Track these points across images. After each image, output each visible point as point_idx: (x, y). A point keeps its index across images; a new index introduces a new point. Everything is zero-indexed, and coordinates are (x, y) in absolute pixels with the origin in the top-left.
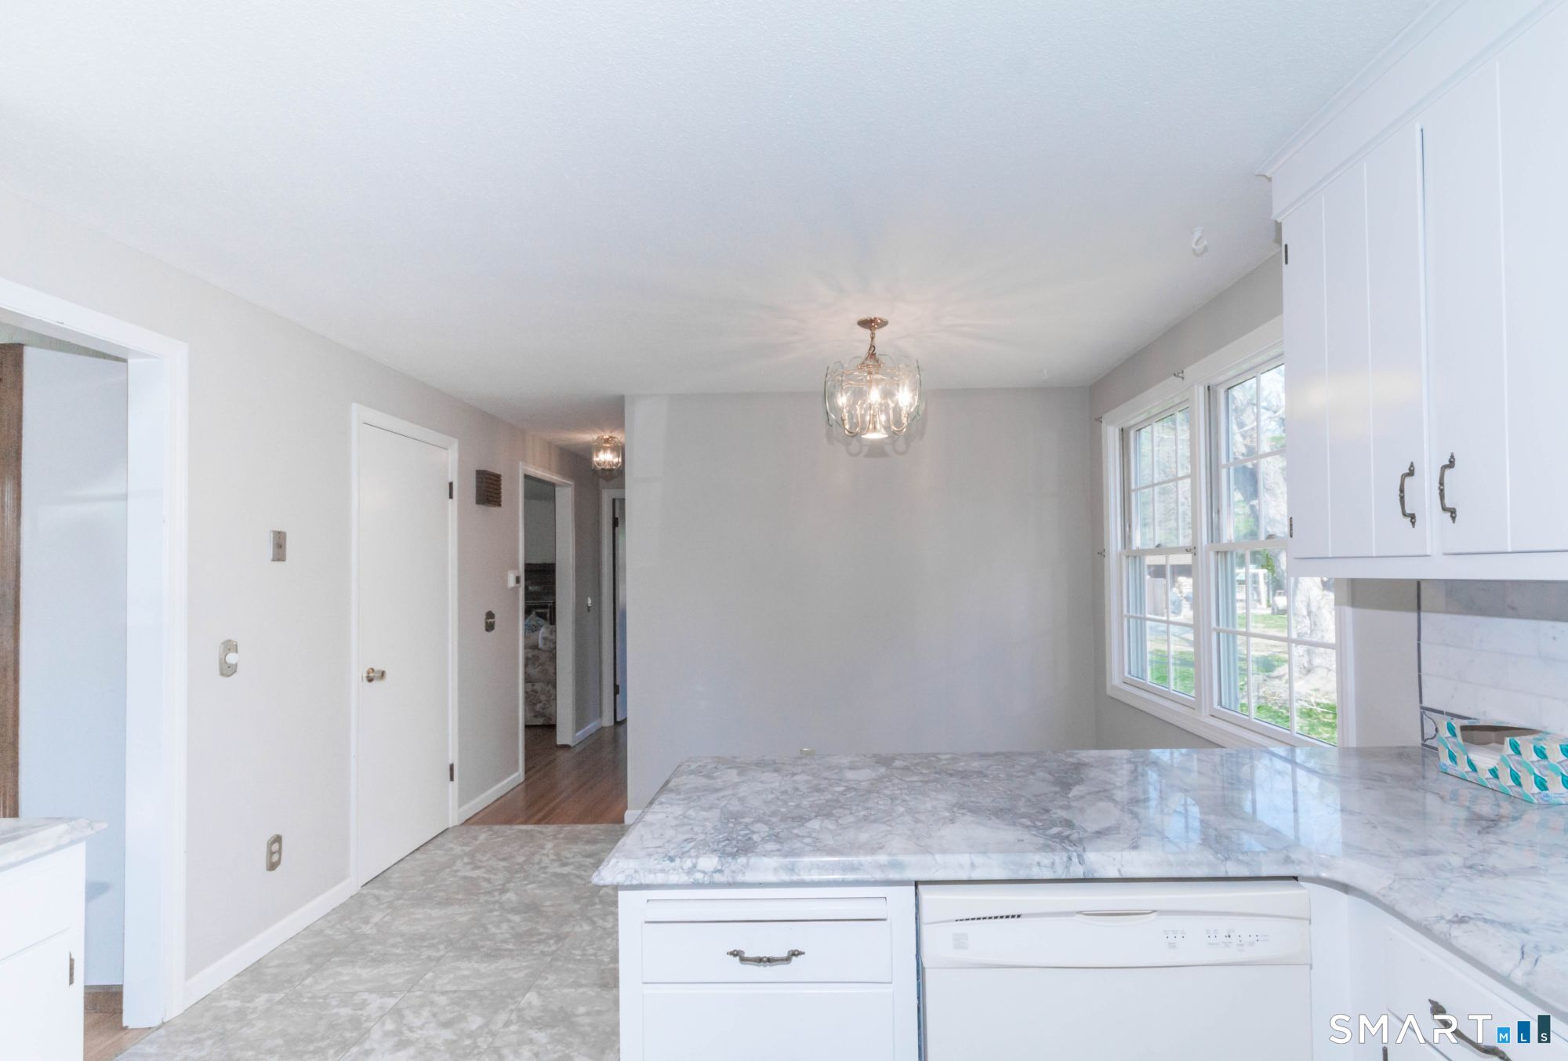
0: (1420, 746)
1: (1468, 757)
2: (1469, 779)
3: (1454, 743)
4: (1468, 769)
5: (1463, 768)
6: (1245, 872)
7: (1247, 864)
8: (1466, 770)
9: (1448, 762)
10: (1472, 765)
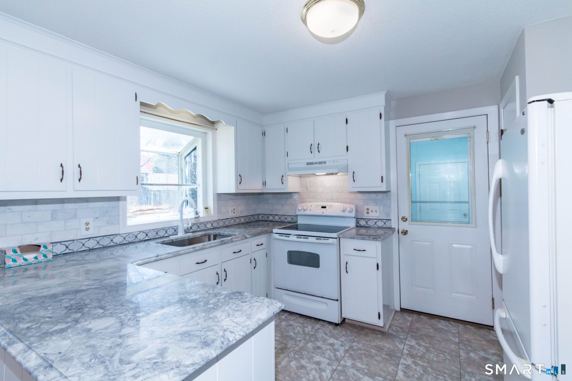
2: (23, 265)
10: (25, 259)
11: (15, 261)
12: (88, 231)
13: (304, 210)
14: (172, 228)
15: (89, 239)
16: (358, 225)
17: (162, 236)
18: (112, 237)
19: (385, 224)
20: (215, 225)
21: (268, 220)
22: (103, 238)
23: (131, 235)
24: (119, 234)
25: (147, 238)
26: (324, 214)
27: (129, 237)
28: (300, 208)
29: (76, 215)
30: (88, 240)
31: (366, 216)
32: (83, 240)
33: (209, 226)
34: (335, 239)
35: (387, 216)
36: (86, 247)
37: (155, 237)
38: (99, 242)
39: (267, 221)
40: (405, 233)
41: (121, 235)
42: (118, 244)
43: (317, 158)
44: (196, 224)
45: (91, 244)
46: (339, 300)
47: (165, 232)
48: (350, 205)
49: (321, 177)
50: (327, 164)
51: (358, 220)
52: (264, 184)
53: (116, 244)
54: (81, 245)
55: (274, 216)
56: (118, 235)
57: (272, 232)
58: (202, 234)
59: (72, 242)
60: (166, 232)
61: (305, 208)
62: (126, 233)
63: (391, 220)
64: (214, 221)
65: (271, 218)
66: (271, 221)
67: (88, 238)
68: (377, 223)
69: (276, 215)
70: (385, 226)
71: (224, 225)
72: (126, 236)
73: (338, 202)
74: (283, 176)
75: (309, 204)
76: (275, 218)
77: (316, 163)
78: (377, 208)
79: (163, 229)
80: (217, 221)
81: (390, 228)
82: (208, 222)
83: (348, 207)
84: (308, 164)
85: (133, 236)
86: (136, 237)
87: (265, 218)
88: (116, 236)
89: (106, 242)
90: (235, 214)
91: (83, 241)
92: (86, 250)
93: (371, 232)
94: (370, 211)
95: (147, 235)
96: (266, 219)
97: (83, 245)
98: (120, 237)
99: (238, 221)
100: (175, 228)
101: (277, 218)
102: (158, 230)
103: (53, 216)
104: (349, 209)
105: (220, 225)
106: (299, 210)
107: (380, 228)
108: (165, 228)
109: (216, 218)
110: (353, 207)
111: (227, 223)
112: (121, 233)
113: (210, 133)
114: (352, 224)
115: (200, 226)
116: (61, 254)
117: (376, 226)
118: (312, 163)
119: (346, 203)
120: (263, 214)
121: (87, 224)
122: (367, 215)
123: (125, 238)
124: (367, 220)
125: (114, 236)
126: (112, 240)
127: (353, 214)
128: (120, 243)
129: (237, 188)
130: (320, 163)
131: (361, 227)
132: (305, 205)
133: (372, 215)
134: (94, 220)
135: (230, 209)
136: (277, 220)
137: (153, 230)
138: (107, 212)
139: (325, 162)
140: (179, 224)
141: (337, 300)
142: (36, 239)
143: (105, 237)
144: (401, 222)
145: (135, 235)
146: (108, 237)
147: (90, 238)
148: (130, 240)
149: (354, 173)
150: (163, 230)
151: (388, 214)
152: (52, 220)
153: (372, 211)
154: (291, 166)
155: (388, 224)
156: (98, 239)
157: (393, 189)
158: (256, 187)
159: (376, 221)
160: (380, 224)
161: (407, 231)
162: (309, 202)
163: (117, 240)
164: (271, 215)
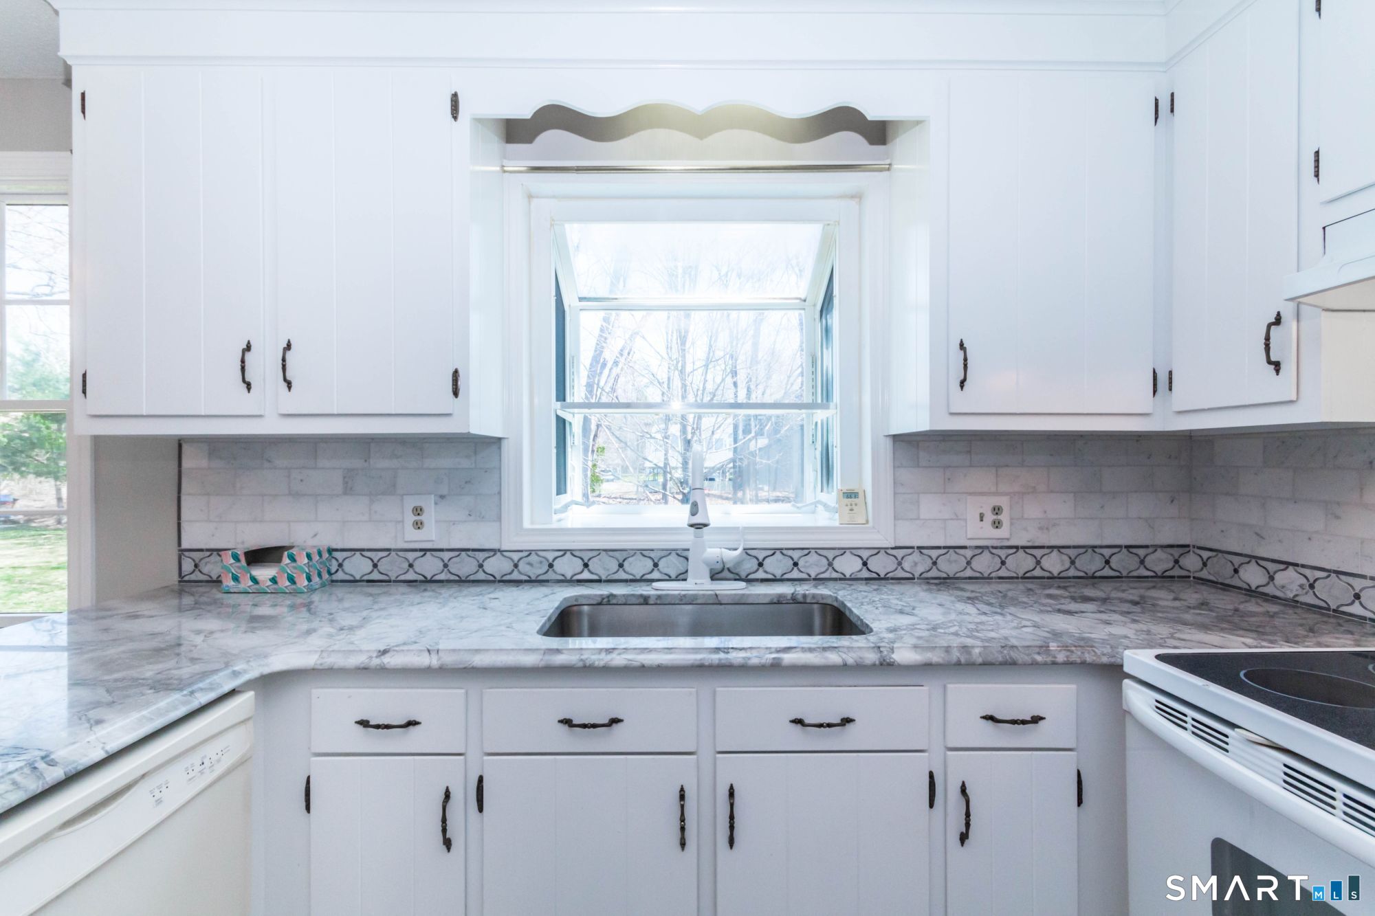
0: (177, 583)
1: (251, 575)
2: (251, 591)
3: (239, 567)
4: (250, 583)
5: (246, 583)
6: (212, 696)
7: (211, 689)
8: (249, 585)
9: (232, 583)
10: (255, 580)
11: (236, 579)
12: (420, 531)
14: (678, 555)
15: (422, 553)
17: (638, 578)
18: (481, 556)
21: (1235, 582)
22: (459, 555)
23: (533, 558)
24: (499, 550)
25: (586, 575)
27: (530, 564)
29: (394, 486)
30: (422, 556)
32: (410, 553)
33: (849, 566)
36: (416, 573)
37: (616, 577)
38: (448, 564)
39: (1226, 587)
41: (505, 553)
42: (498, 578)
44: (785, 552)
45: (429, 566)
47: (650, 564)
53: (492, 578)
54: (406, 565)
55: (1272, 567)
56: (499, 554)
58: (780, 596)
59: (387, 553)
60: (656, 565)
62: (522, 551)
64: (879, 551)
65: (1252, 576)
66: (1252, 593)
67: (421, 550)
69: (1288, 564)
71: (934, 573)
72: (521, 559)
74: (1276, 322)
76: (1281, 578)
79: (643, 552)
80: (890, 551)
82: (845, 551)
85: (541, 562)
86: (551, 566)
87: (1220, 569)
88: (492, 553)
89: (465, 567)
90: (1003, 532)
91: (411, 556)
92: (416, 581)
95: (586, 565)
96: (1225, 574)
97: (411, 566)
98: (503, 558)
99: (1020, 563)
101: (1290, 583)
102: (625, 554)
103: (347, 483)
105: (907, 568)
108: (652, 550)
109: (885, 540)
112: (503, 548)
115: (801, 563)
116: (363, 581)
120: (1211, 550)
121: (419, 511)
123: (516, 566)
125: (486, 554)
126: (481, 566)
128: (504, 578)
129: (944, 405)
134: (436, 504)
135: (971, 507)
136: (1291, 595)
137: (605, 550)
138: (469, 482)
142: (315, 535)
143: (463, 553)
145: (548, 560)
146: (470, 553)
147: (425, 550)
148: (534, 572)
150: (644, 556)
152: (345, 493)
156: (446, 556)
163: (496, 566)
164: (1257, 559)
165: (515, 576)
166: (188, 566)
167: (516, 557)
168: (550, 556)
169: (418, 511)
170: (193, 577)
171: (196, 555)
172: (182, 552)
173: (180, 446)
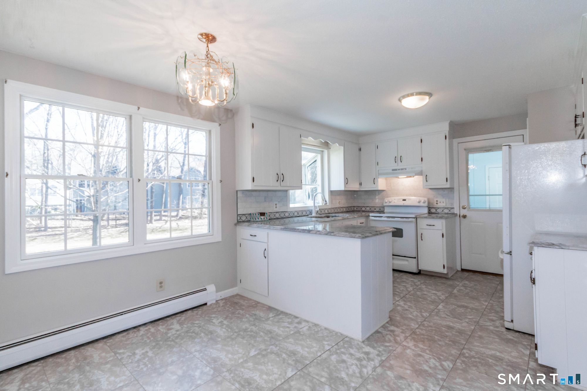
10: (261, 219)
11: (258, 219)
12: (276, 208)
13: (390, 202)
16: (430, 212)
17: (304, 215)
18: (285, 213)
19: (450, 211)
20: (330, 211)
21: (361, 210)
23: (292, 213)
25: (298, 215)
26: (404, 205)
28: (386, 201)
29: (272, 200)
31: (435, 205)
32: (275, 213)
33: (326, 212)
34: (414, 219)
35: (451, 206)
37: (302, 215)
38: (280, 215)
40: (465, 217)
42: (287, 217)
43: (400, 166)
44: (320, 210)
46: (416, 258)
48: (423, 198)
49: (402, 179)
50: (407, 170)
51: (429, 208)
52: (361, 184)
55: (366, 207)
56: (287, 212)
57: (369, 216)
58: (325, 216)
60: (306, 213)
61: (390, 201)
63: (454, 208)
64: (329, 209)
65: (363, 209)
66: (363, 211)
68: (444, 211)
70: (450, 212)
73: (415, 196)
74: (374, 179)
75: (393, 198)
77: (399, 170)
78: (444, 200)
81: (453, 214)
82: (326, 209)
83: (423, 199)
84: (393, 170)
89: (282, 215)
90: (340, 205)
92: (275, 219)
93: (440, 215)
94: (438, 202)
95: (298, 213)
97: (275, 215)
99: (342, 210)
100: (310, 211)
102: (303, 211)
103: (265, 199)
104: (423, 201)
106: (386, 203)
107: (446, 214)
109: (330, 207)
110: (426, 199)
111: (336, 211)
113: (326, 152)
114: (426, 211)
117: (443, 212)
118: (396, 170)
119: (420, 197)
120: (358, 206)
122: (437, 205)
123: (289, 214)
124: (436, 209)
126: (285, 215)
127: (426, 204)
129: (345, 187)
130: (402, 169)
131: (432, 213)
132: (390, 199)
133: (441, 205)
134: (279, 203)
135: (338, 201)
138: (283, 198)
139: (406, 169)
140: (313, 209)
141: (415, 258)
143: (282, 212)
144: (462, 210)
147: (277, 212)
148: (292, 215)
149: (426, 176)
151: (452, 204)
152: (265, 201)
153: (440, 202)
154: (380, 172)
155: (452, 211)
156: (280, 213)
157: (456, 186)
158: (355, 187)
159: (443, 209)
160: (446, 211)
161: (466, 216)
162: (393, 197)
163: (287, 215)
164: (364, 207)
165: (289, 216)
166: (239, 218)
167: (289, 212)
168: (294, 212)
169: (276, 205)
170: (240, 221)
171: (240, 216)
172: (238, 215)
173: (237, 192)
